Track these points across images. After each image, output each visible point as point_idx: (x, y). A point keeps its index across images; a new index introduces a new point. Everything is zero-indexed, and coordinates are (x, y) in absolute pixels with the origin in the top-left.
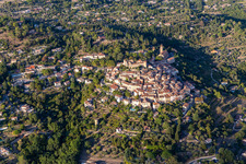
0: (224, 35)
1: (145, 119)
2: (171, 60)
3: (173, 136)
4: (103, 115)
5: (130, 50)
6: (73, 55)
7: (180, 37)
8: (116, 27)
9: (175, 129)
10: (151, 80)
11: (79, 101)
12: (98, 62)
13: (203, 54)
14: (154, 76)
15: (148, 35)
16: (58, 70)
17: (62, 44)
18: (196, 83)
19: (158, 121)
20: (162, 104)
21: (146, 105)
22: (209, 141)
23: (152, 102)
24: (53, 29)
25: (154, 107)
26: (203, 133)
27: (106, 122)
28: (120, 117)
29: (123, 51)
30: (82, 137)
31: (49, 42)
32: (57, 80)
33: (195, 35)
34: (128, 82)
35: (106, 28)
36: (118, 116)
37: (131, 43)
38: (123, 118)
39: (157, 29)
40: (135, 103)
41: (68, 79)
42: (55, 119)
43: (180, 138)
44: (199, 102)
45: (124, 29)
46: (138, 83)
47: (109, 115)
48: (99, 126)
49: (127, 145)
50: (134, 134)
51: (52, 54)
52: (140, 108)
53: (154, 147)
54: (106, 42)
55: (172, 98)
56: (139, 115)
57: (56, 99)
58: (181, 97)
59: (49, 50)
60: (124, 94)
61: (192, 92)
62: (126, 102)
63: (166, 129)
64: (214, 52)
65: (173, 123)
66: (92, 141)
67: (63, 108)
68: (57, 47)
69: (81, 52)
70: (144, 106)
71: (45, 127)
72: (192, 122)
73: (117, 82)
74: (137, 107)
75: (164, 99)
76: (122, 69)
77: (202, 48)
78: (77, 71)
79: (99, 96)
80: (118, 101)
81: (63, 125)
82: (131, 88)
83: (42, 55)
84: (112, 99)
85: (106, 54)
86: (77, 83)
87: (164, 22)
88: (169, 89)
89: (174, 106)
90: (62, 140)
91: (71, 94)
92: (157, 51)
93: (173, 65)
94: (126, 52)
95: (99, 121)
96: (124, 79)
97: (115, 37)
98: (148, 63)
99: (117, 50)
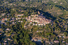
1: (43, 28)
3: (52, 31)
6: (14, 15)
9: (52, 29)
10: (41, 19)
19: (47, 28)
25: (44, 25)
27: (33, 30)
36: (35, 28)
38: (37, 28)
47: (33, 28)
51: (8, 15)
54: (22, 11)
55: (48, 23)
56: (41, 27)
57: (15, 26)
58: (50, 22)
59: (6, 14)
60: (35, 23)
61: (52, 21)
62: (36, 25)
68: (8, 13)
69: (16, 14)
70: (42, 25)
71: (17, 33)
74: (40, 25)
75: (46, 23)
78: (17, 19)
80: (34, 25)
82: (36, 21)
83: (5, 16)
85: (24, 14)
87: (35, 6)
95: (31, 30)
99: (27, 13)
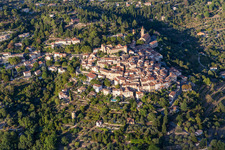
0: (211, 15)
1: (128, 110)
2: (154, 43)
3: (160, 129)
4: (80, 107)
5: (108, 34)
6: (43, 40)
7: (163, 18)
8: (91, 9)
9: (161, 120)
10: (132, 67)
11: (52, 93)
12: (72, 48)
13: (189, 36)
14: (136, 63)
15: (127, 17)
16: (27, 58)
17: (30, 28)
18: (183, 69)
19: (142, 112)
20: (147, 93)
21: (128, 94)
22: (200, 132)
23: (135, 91)
24: (19, 12)
25: (137, 96)
26: (193, 124)
27: (84, 115)
28: (100, 108)
29: (100, 35)
30: (59, 132)
31: (15, 26)
32: (27, 69)
33: (179, 15)
34: (108, 69)
35: (79, 9)
36: (97, 108)
37: (108, 25)
38: (102, 109)
39: (136, 9)
40: (116, 93)
41: (38, 68)
42: (26, 113)
43: (168, 130)
44: (187, 90)
45: (99, 10)
46: (119, 70)
47: (87, 107)
48: (77, 120)
49: (109, 140)
50: (116, 127)
51: (19, 40)
52: (121, 98)
53: (139, 141)
54: (80, 25)
55: (157, 87)
56: (122, 106)
57: (26, 91)
58: (167, 85)
59: (16, 35)
60: (103, 83)
61: (179, 79)
62: (106, 92)
63: (152, 121)
64: (201, 34)
65: (159, 114)
66: (70, 136)
67: (35, 101)
68: (25, 32)
69: (52, 37)
70: (126, 96)
71: (16, 122)
72: (180, 112)
73: (94, 69)
74: (119, 97)
75: (148, 88)
76: (99, 55)
77: (187, 30)
78: (48, 58)
79: (75, 86)
80: (97, 91)
81: (36, 120)
82: (111, 76)
83: (7, 42)
84: (90, 89)
85: (81, 39)
86: (49, 72)
88: (153, 76)
89: (159, 95)
90: (35, 137)
91: (43, 85)
92: (138, 35)
93: (157, 49)
94: (103, 36)
95: (77, 114)
96: (103, 66)
97: (90, 19)
98: (129, 48)
99: (93, 34)
